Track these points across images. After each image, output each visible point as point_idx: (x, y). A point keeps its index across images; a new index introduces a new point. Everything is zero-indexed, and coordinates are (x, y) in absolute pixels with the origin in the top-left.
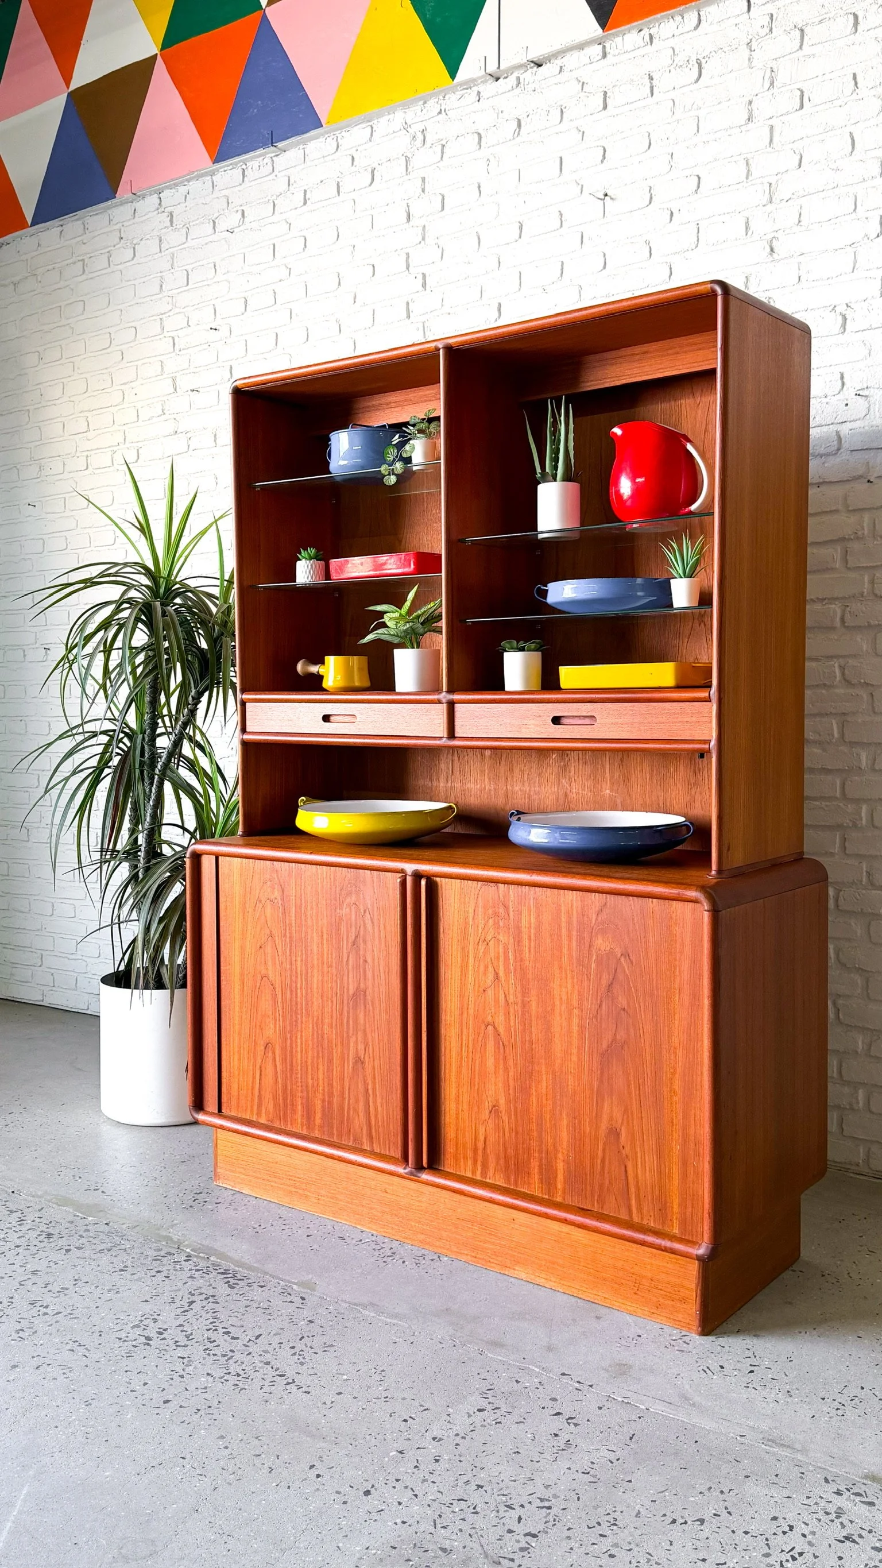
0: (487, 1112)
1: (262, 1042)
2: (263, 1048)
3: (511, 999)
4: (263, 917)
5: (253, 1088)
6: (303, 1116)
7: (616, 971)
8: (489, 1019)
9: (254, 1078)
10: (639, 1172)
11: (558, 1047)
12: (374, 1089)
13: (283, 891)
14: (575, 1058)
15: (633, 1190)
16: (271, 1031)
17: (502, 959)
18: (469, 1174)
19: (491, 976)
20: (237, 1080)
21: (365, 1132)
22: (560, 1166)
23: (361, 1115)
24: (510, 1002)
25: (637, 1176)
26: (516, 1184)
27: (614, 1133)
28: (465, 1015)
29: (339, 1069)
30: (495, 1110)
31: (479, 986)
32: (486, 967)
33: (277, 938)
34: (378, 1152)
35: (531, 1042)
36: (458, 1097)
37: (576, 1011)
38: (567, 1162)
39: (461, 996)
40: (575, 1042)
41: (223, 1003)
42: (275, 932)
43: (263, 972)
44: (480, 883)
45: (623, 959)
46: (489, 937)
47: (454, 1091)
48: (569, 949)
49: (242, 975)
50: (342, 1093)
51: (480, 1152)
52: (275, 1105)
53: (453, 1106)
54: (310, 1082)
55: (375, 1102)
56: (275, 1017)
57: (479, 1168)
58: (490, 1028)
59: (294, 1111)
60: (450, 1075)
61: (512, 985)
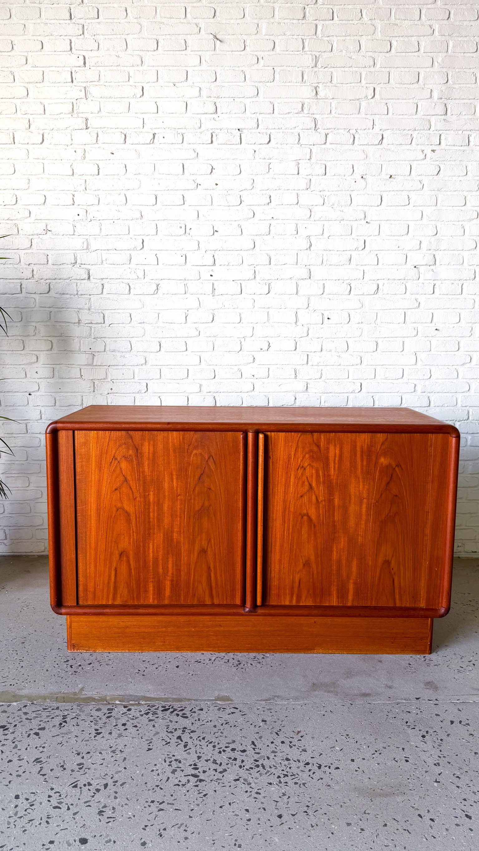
0: (301, 565)
1: (117, 552)
2: (117, 556)
3: (321, 498)
4: (118, 469)
5: (109, 583)
6: (154, 594)
7: (392, 475)
8: (305, 511)
9: (110, 577)
10: (402, 581)
11: (352, 522)
12: (215, 568)
13: (137, 450)
14: (363, 526)
15: (397, 591)
16: (125, 543)
17: (314, 476)
18: (287, 603)
19: (307, 487)
20: (93, 581)
21: (207, 593)
22: (351, 586)
23: (204, 584)
24: (320, 501)
25: (400, 583)
26: (321, 602)
27: (387, 562)
28: (287, 513)
29: (185, 558)
30: (307, 564)
31: (298, 494)
32: (304, 482)
33: (131, 482)
34: (218, 603)
35: (334, 521)
36: (280, 561)
37: (365, 501)
38: (355, 583)
39: (284, 501)
40: (364, 517)
41: (79, 531)
42: (129, 478)
43: (119, 505)
44: (300, 434)
45: (397, 469)
46: (306, 464)
47: (277, 557)
48: (362, 465)
49: (98, 510)
50: (189, 573)
51: (296, 590)
52: (129, 591)
53: (277, 567)
54: (161, 571)
55: (215, 574)
56: (130, 534)
57: (295, 598)
58: (305, 518)
59: (146, 591)
60: (275, 549)
61: (321, 491)
